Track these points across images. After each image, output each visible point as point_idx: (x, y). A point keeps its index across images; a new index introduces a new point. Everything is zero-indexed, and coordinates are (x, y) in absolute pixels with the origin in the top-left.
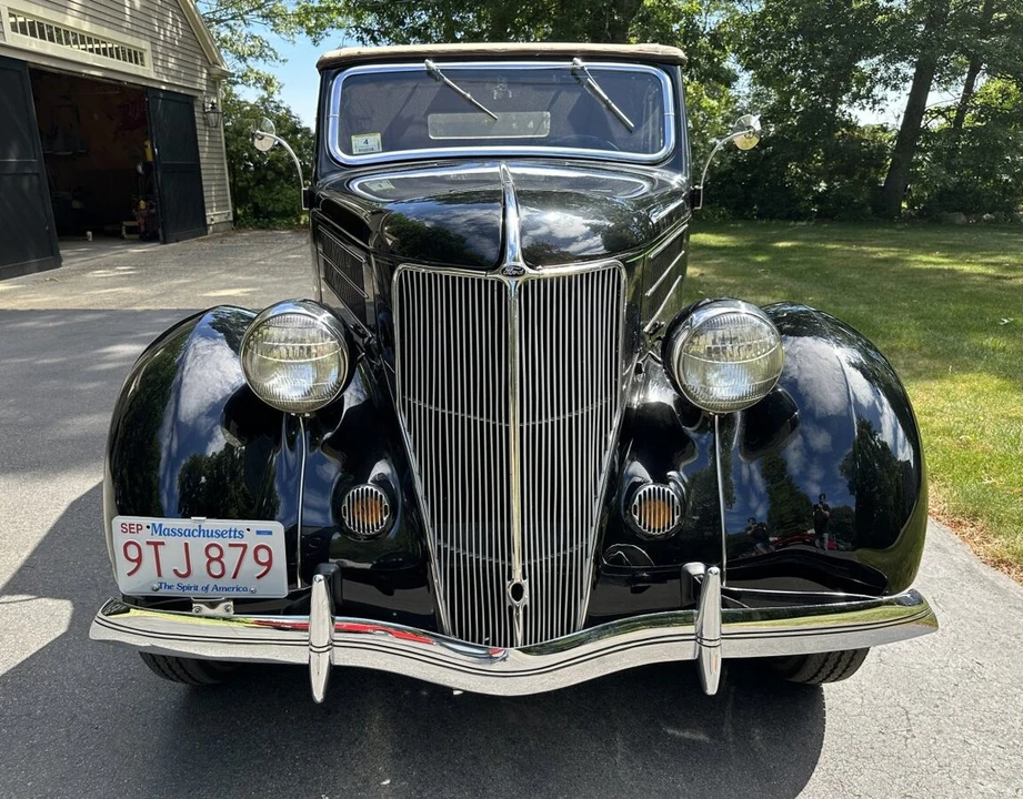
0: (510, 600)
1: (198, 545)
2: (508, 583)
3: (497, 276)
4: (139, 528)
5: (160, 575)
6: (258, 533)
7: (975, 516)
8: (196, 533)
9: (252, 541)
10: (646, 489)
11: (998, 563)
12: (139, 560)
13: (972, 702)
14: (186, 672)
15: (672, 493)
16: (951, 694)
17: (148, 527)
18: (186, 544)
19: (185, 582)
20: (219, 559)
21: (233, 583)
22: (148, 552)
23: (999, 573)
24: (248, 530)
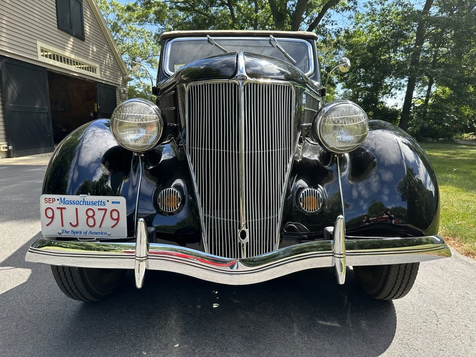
0: (239, 239)
1: (82, 209)
2: (238, 230)
3: (234, 81)
4: (54, 200)
5: (63, 225)
6: (113, 203)
7: (454, 236)
8: (82, 203)
9: (109, 207)
10: (306, 190)
11: (468, 254)
12: (52, 218)
13: (466, 309)
14: (79, 291)
15: (318, 192)
16: (456, 305)
17: (58, 200)
18: (77, 209)
19: (75, 229)
20: (92, 217)
21: (100, 230)
22: (57, 213)
23: (469, 258)
24: (108, 201)
